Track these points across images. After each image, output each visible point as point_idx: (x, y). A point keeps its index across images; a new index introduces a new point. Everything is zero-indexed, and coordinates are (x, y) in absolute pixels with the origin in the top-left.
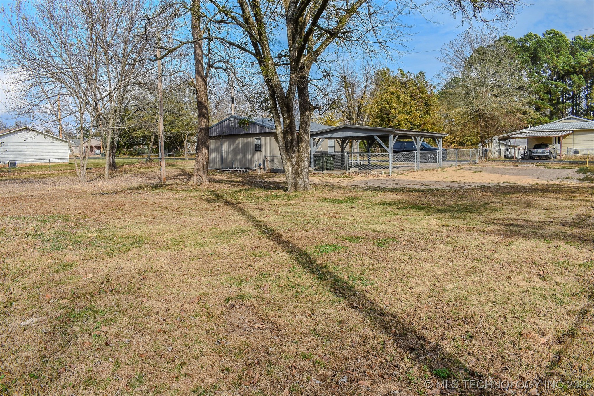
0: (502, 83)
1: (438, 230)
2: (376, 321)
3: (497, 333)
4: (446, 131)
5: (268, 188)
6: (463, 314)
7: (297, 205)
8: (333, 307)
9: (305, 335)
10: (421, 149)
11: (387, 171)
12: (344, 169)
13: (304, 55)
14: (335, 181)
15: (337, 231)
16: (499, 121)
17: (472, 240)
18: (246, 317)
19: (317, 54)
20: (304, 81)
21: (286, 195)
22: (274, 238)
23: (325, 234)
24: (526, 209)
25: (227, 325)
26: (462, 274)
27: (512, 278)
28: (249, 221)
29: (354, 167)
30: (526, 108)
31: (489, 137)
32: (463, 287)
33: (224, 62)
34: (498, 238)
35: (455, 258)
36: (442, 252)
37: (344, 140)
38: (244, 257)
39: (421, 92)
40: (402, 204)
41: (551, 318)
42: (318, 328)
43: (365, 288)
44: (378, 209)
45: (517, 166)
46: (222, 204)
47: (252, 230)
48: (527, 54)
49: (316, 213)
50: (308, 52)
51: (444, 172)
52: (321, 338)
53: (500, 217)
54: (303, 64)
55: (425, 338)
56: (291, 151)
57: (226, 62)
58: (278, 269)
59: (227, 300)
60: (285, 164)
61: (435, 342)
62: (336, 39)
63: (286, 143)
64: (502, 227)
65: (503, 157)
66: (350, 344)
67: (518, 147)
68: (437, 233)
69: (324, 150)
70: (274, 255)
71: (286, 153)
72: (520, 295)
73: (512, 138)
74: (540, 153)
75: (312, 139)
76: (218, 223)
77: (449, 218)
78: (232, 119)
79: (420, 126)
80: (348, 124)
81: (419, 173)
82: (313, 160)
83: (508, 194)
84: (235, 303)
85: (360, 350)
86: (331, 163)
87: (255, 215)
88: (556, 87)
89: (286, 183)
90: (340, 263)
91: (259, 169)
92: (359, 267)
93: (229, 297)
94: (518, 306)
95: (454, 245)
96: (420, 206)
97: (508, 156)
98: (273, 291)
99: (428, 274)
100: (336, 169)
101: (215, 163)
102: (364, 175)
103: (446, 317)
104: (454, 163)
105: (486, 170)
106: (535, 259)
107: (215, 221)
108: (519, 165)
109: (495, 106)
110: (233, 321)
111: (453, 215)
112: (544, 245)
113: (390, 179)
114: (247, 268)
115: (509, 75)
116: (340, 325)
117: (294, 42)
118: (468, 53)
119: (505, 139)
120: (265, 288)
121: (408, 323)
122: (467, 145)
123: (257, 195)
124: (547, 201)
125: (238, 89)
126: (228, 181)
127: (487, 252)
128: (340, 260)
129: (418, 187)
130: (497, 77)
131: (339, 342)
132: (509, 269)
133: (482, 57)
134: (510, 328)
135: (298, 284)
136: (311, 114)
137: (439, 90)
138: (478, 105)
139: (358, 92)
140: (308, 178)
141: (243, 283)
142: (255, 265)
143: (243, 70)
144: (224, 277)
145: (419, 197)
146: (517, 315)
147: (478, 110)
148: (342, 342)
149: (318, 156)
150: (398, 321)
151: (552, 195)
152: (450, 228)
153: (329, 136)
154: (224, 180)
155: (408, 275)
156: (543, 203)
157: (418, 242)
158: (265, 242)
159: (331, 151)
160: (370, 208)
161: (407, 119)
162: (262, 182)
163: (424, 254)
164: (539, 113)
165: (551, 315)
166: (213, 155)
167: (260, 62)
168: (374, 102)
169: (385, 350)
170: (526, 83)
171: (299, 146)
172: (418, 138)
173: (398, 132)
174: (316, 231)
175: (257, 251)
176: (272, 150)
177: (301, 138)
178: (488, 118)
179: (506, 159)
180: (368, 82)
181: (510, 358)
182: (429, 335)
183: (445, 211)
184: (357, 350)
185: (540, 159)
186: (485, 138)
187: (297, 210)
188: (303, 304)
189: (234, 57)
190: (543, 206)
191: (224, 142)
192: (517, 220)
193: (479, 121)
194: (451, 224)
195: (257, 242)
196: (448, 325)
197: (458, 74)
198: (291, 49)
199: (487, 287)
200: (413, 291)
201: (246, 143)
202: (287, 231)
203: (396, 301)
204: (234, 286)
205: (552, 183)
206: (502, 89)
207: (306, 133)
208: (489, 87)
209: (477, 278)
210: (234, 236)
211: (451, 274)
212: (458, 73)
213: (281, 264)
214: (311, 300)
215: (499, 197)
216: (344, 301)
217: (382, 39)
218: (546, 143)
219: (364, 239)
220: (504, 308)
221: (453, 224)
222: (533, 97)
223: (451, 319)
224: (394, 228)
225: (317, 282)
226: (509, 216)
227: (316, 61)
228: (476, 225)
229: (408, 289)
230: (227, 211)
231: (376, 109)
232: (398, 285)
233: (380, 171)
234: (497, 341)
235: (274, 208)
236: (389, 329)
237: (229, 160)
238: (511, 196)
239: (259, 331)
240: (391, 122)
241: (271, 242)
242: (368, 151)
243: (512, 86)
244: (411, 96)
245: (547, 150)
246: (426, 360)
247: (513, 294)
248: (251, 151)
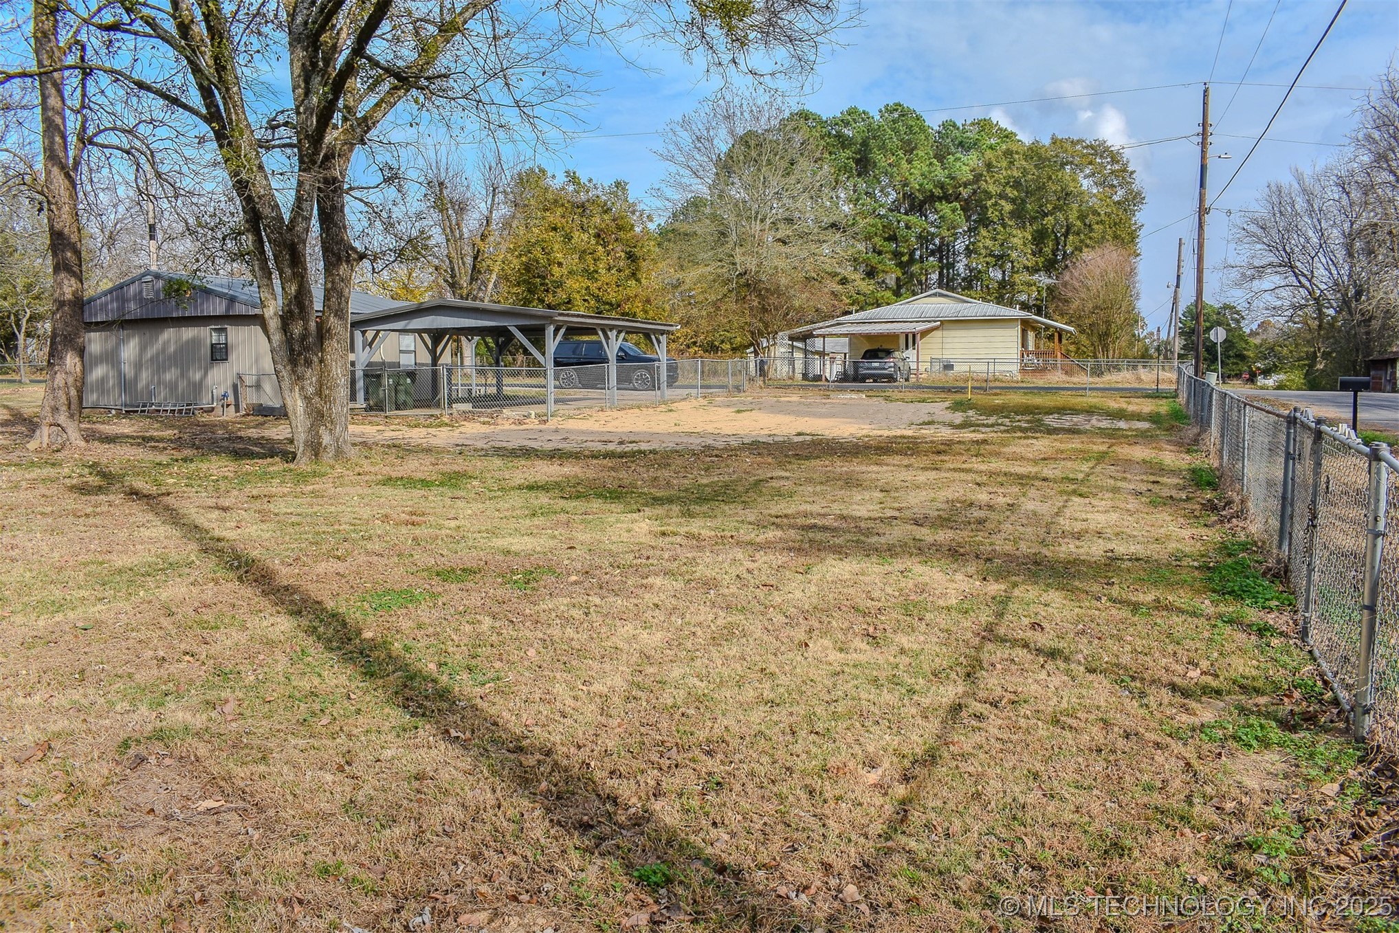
0: (797, 214)
1: (653, 544)
2: (503, 769)
3: (776, 772)
4: (677, 318)
5: (245, 455)
6: (702, 735)
7: (316, 497)
8: (399, 742)
9: (326, 817)
10: (620, 359)
11: (540, 409)
12: (438, 405)
13: (335, 127)
14: (417, 435)
15: (416, 557)
16: (789, 298)
17: (725, 565)
18: (175, 787)
19: (367, 126)
20: (334, 191)
21: (291, 470)
22: (256, 581)
23: (386, 565)
24: (843, 492)
25: (122, 811)
26: (703, 642)
27: (811, 645)
28: (189, 540)
29: (463, 400)
30: (847, 271)
31: (769, 334)
32: (704, 671)
33: (124, 131)
34: (781, 559)
35: (688, 607)
36: (661, 594)
37: (437, 336)
38: (173, 633)
39: (620, 228)
40: (574, 487)
41: (890, 727)
42: (360, 797)
43: (479, 690)
44: (516, 500)
45: (828, 397)
46: (117, 499)
47: (198, 563)
48: (848, 153)
49: (366, 513)
50: (345, 119)
51: (671, 411)
52: (366, 820)
53: (789, 512)
54: (331, 148)
55: (617, 798)
56: (302, 362)
57: (130, 132)
58: (261, 657)
59: (125, 745)
60: (286, 393)
61: (639, 805)
62: (414, 92)
63: (289, 340)
64: (792, 532)
65: (799, 376)
66: (439, 829)
67: (831, 355)
68: (651, 553)
69: (388, 360)
70: (253, 622)
71: (289, 368)
72: (825, 681)
73: (818, 336)
74: (875, 368)
75: (358, 334)
76: (105, 548)
77: (678, 517)
78: (149, 278)
79: (619, 306)
80: (449, 297)
81: (615, 414)
82: (360, 384)
83: (807, 458)
84: (145, 753)
85: (464, 840)
86: (407, 393)
87: (206, 525)
88: (908, 227)
89: (291, 441)
90: (420, 634)
91: (223, 406)
92: (466, 640)
93: (129, 738)
94: (821, 707)
95: (687, 577)
96: (615, 491)
97: (811, 375)
98: (248, 713)
99: (626, 647)
100: (419, 404)
101: (103, 392)
102: (487, 419)
103: (666, 744)
104: (694, 392)
105: (762, 406)
106: (858, 600)
107: (97, 542)
108: (832, 395)
109: (781, 264)
110: (140, 799)
111: (688, 509)
112: (877, 569)
113: (548, 429)
114: (179, 661)
115: (812, 198)
116: (416, 784)
117: (307, 93)
118: (723, 144)
119: (804, 337)
120: (227, 709)
121: (578, 766)
122: (722, 350)
123: (215, 472)
124: (888, 471)
125: (165, 205)
126: (138, 437)
127: (758, 590)
128: (419, 627)
129: (611, 447)
130: (785, 200)
131: (413, 827)
132: (804, 626)
133: (754, 154)
134: (804, 756)
135: (312, 693)
136: (352, 270)
137: (659, 225)
138: (746, 261)
139: (471, 223)
140: (347, 428)
141: (168, 698)
142: (203, 651)
143: (175, 156)
144: (117, 686)
145: (612, 468)
146: (820, 726)
147: (745, 273)
148: (420, 827)
149: (373, 375)
150: (556, 763)
151: (897, 459)
152: (679, 539)
153: (400, 325)
154: (128, 437)
155: (581, 653)
156: (879, 476)
157: (606, 574)
158: (232, 589)
159: (407, 361)
160: (498, 497)
161: (587, 288)
162: (229, 439)
163: (619, 602)
164: (872, 282)
165: (889, 721)
166: (98, 372)
167: (220, 136)
168: (511, 246)
169: (523, 836)
170: (846, 216)
171: (322, 350)
172: (612, 334)
173: (566, 319)
174: (363, 559)
175: (208, 615)
176: (257, 361)
177: (329, 330)
178: (767, 290)
179: (807, 383)
180: (496, 200)
181: (802, 824)
182: (625, 790)
183: (670, 501)
184: (457, 841)
185: (875, 381)
186: (761, 334)
187: (316, 508)
188: (325, 742)
189: (152, 119)
190: (880, 484)
191: (128, 337)
192: (824, 515)
193: (748, 297)
194: (683, 530)
195: (209, 592)
196: (668, 762)
197: (702, 189)
198: (302, 109)
199: (757, 668)
200: (592, 689)
201: (188, 342)
202: (290, 561)
203: (552, 716)
204: (143, 709)
205: (899, 433)
206: (796, 227)
207: (341, 318)
208: (768, 221)
209: (734, 651)
210: (148, 579)
211: (680, 644)
212: (700, 186)
213: (271, 644)
214: (345, 729)
215: (789, 467)
216: (428, 726)
217: (525, 99)
218: (885, 347)
219: (480, 572)
220: (791, 714)
221: (686, 529)
222: (861, 247)
223: (675, 748)
224: (552, 543)
225: (361, 685)
226: (808, 507)
227: (363, 142)
228: (737, 529)
229: (581, 687)
230: (130, 514)
231: (516, 264)
232: (558, 677)
233: (523, 410)
234: (775, 789)
235: (257, 505)
236: (535, 783)
237: (142, 384)
238: (814, 463)
239: (210, 818)
240: (550, 296)
241: (247, 591)
242: (497, 363)
243: (817, 221)
244: (598, 236)
245: (890, 362)
246: (618, 847)
247: (812, 680)
248: (200, 360)
